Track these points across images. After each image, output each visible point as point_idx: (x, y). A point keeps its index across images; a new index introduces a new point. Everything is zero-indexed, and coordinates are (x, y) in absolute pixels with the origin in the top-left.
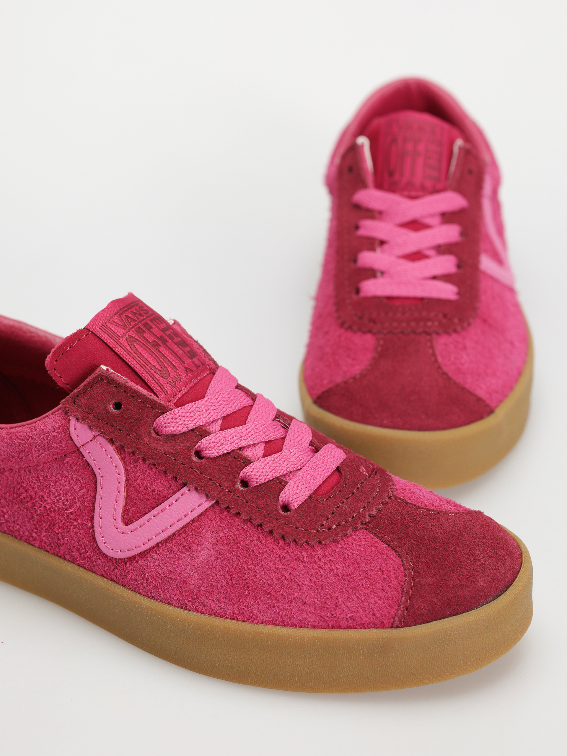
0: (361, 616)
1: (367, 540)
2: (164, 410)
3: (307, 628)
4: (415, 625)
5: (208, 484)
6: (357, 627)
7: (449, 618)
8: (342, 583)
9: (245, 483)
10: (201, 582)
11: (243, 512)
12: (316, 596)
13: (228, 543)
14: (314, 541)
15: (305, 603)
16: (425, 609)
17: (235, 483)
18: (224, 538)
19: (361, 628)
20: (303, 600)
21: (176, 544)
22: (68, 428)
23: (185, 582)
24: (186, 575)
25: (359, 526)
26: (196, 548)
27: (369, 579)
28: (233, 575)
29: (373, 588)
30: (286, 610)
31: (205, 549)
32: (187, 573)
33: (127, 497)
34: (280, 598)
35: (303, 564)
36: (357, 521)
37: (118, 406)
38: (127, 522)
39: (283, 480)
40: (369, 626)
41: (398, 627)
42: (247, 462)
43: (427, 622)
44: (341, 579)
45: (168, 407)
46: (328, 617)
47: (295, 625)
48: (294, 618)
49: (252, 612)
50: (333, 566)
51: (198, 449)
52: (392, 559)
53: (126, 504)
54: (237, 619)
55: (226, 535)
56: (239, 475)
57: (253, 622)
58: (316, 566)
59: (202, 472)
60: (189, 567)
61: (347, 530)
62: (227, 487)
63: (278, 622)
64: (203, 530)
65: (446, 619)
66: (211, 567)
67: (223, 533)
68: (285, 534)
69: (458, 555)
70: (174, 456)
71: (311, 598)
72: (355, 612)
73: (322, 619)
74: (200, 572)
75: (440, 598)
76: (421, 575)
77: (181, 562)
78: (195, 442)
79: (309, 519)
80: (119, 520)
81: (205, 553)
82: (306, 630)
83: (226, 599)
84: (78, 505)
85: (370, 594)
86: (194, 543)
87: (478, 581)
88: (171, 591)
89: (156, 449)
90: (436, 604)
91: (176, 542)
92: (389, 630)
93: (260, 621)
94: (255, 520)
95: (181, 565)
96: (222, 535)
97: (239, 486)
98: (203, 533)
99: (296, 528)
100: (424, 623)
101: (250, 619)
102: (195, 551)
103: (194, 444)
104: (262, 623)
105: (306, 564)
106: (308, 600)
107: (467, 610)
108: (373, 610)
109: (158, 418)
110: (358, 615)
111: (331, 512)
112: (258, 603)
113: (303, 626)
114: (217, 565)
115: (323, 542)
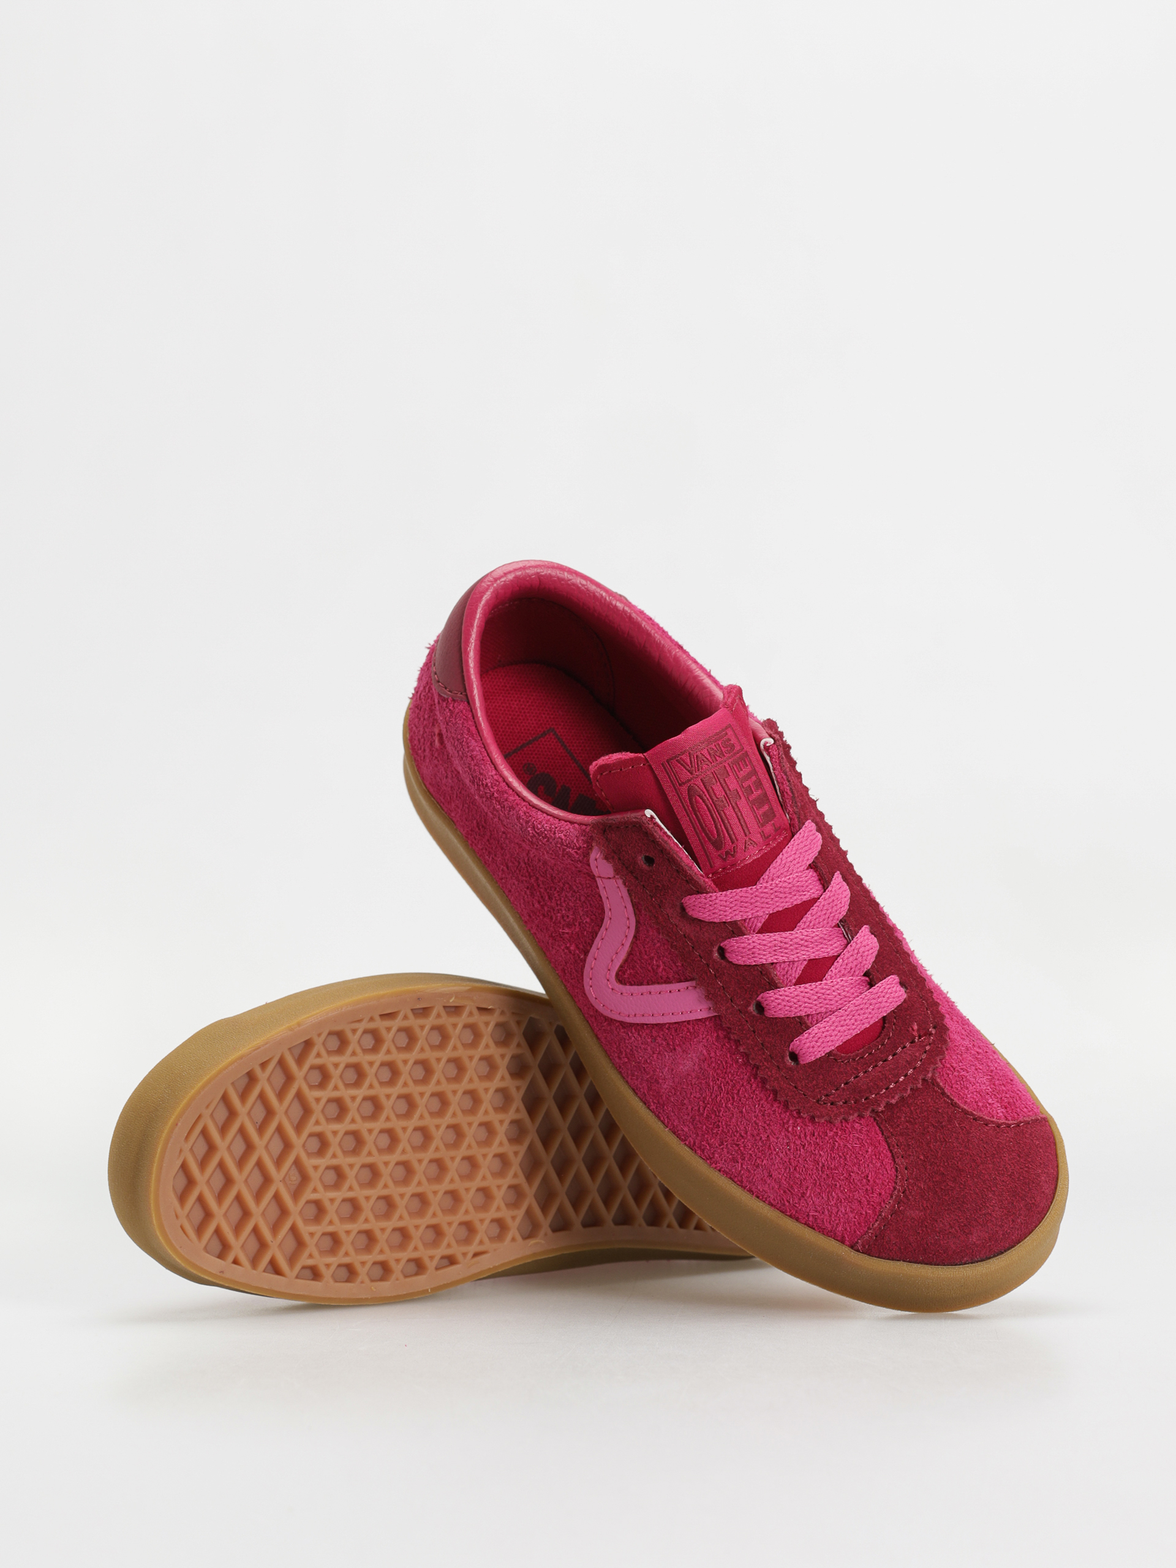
0: (825, 1220)
1: (869, 1134)
2: (700, 890)
3: (764, 1201)
4: (878, 1257)
5: (719, 993)
6: (816, 1228)
7: (919, 1265)
8: (819, 1174)
9: (760, 1008)
10: (673, 1091)
11: (744, 1044)
12: (785, 1175)
13: (717, 1067)
14: (807, 1113)
15: (771, 1175)
16: (896, 1245)
17: (749, 1005)
18: (713, 1059)
19: (819, 1232)
20: (770, 1171)
21: (662, 1036)
22: (588, 854)
23: (657, 1082)
24: (661, 1074)
25: (868, 1113)
26: (681, 1054)
27: (850, 1182)
28: (708, 1106)
29: (849, 1196)
30: (749, 1171)
31: (690, 1059)
32: (662, 1073)
33: (630, 954)
34: (747, 1157)
35: (786, 1133)
36: (868, 1107)
37: (649, 860)
38: (621, 978)
39: (805, 1023)
40: (829, 1234)
41: (858, 1251)
42: (773, 985)
43: (893, 1259)
44: (820, 1169)
45: (705, 889)
46: (789, 1202)
47: (752, 1191)
48: (754, 1184)
49: (713, 1154)
50: (817, 1151)
51: (724, 947)
52: (886, 1170)
53: (626, 961)
54: (696, 1152)
55: (717, 1058)
56: (757, 997)
57: (711, 1164)
58: (798, 1142)
59: (717, 975)
60: (667, 1069)
61: (850, 1114)
62: (738, 1005)
63: (736, 1179)
64: (695, 1038)
65: (915, 1265)
66: (689, 1083)
67: (715, 1053)
68: (779, 1091)
69: (966, 1193)
70: (693, 943)
71: (779, 1174)
72: (819, 1212)
73: (782, 1202)
74: (676, 1080)
75: (919, 1239)
76: (909, 1203)
77: (660, 1058)
78: (722, 937)
79: (814, 1082)
80: (614, 974)
81: (689, 1064)
82: (761, 1204)
83: (692, 1124)
84: (577, 930)
85: (843, 1201)
86: (681, 1047)
87: (972, 1234)
88: (639, 1080)
89: (677, 926)
90: (910, 1244)
91: (663, 1035)
92: (847, 1249)
93: (718, 1168)
94: (753, 1059)
95: (660, 1061)
96: (713, 1055)
97: (752, 1008)
98: (693, 1041)
99: (796, 1087)
100: (888, 1259)
101: (709, 1159)
102: (679, 1056)
103: (721, 939)
104: (720, 1171)
105: (789, 1135)
106: (775, 1174)
107: (943, 1263)
108: (839, 1220)
109: (689, 897)
110: (822, 1217)
111: (845, 1081)
112: (722, 1149)
113: (761, 1197)
114: (695, 1084)
115: (816, 1120)
